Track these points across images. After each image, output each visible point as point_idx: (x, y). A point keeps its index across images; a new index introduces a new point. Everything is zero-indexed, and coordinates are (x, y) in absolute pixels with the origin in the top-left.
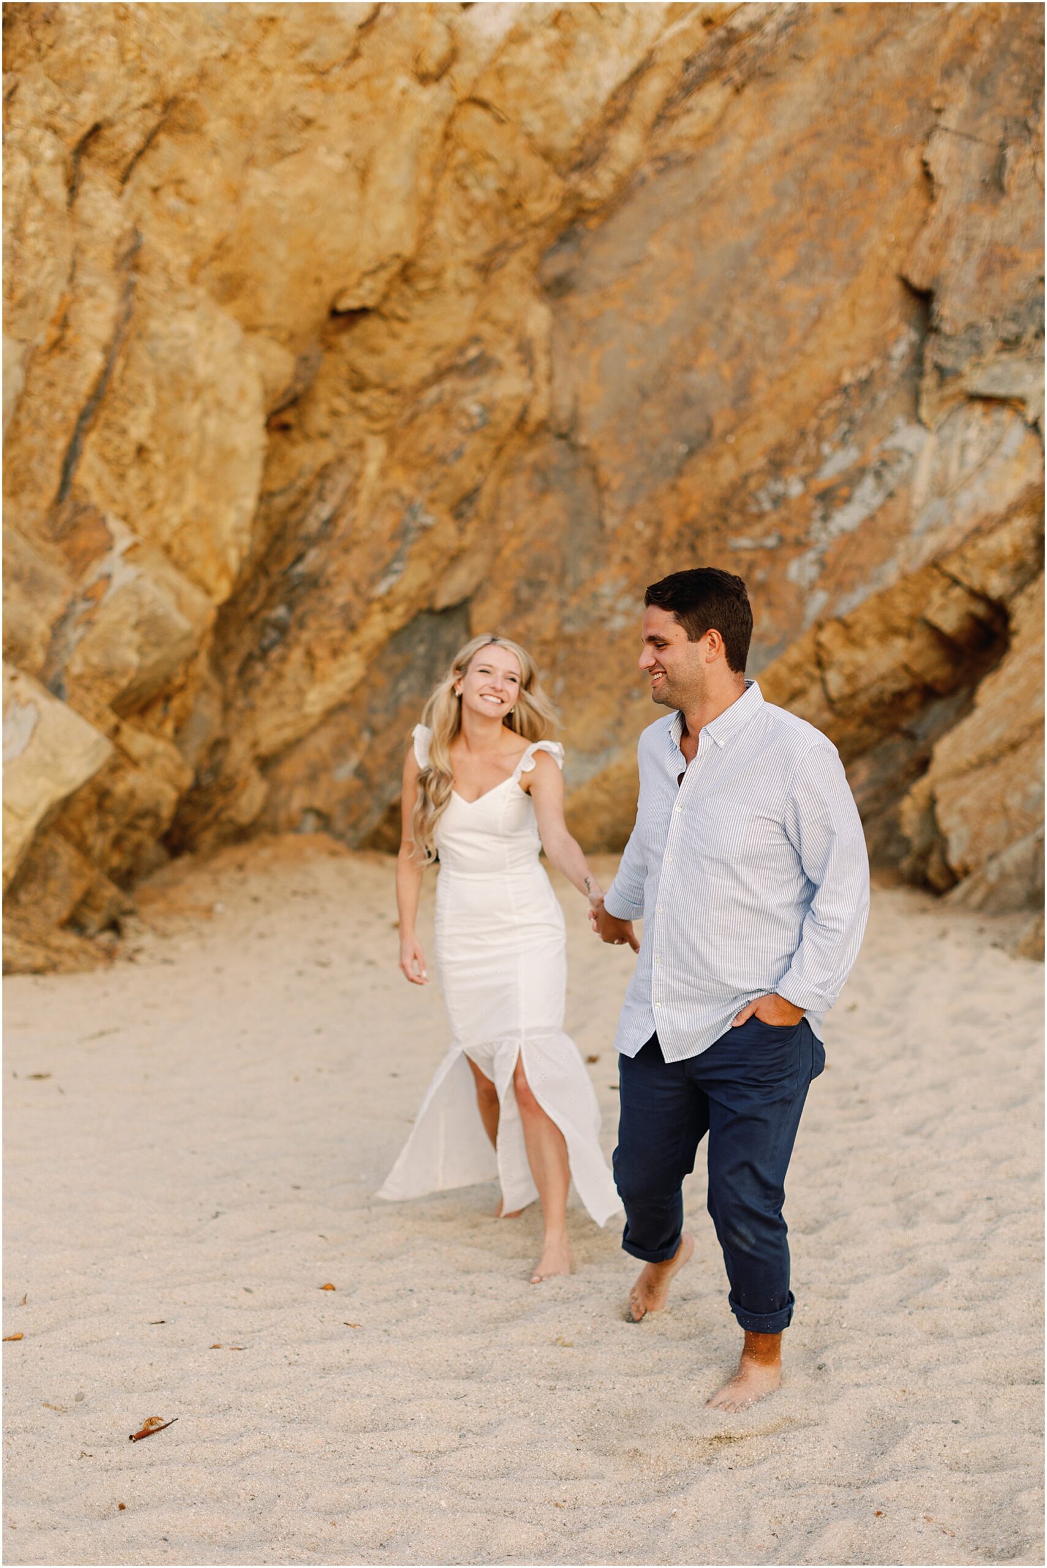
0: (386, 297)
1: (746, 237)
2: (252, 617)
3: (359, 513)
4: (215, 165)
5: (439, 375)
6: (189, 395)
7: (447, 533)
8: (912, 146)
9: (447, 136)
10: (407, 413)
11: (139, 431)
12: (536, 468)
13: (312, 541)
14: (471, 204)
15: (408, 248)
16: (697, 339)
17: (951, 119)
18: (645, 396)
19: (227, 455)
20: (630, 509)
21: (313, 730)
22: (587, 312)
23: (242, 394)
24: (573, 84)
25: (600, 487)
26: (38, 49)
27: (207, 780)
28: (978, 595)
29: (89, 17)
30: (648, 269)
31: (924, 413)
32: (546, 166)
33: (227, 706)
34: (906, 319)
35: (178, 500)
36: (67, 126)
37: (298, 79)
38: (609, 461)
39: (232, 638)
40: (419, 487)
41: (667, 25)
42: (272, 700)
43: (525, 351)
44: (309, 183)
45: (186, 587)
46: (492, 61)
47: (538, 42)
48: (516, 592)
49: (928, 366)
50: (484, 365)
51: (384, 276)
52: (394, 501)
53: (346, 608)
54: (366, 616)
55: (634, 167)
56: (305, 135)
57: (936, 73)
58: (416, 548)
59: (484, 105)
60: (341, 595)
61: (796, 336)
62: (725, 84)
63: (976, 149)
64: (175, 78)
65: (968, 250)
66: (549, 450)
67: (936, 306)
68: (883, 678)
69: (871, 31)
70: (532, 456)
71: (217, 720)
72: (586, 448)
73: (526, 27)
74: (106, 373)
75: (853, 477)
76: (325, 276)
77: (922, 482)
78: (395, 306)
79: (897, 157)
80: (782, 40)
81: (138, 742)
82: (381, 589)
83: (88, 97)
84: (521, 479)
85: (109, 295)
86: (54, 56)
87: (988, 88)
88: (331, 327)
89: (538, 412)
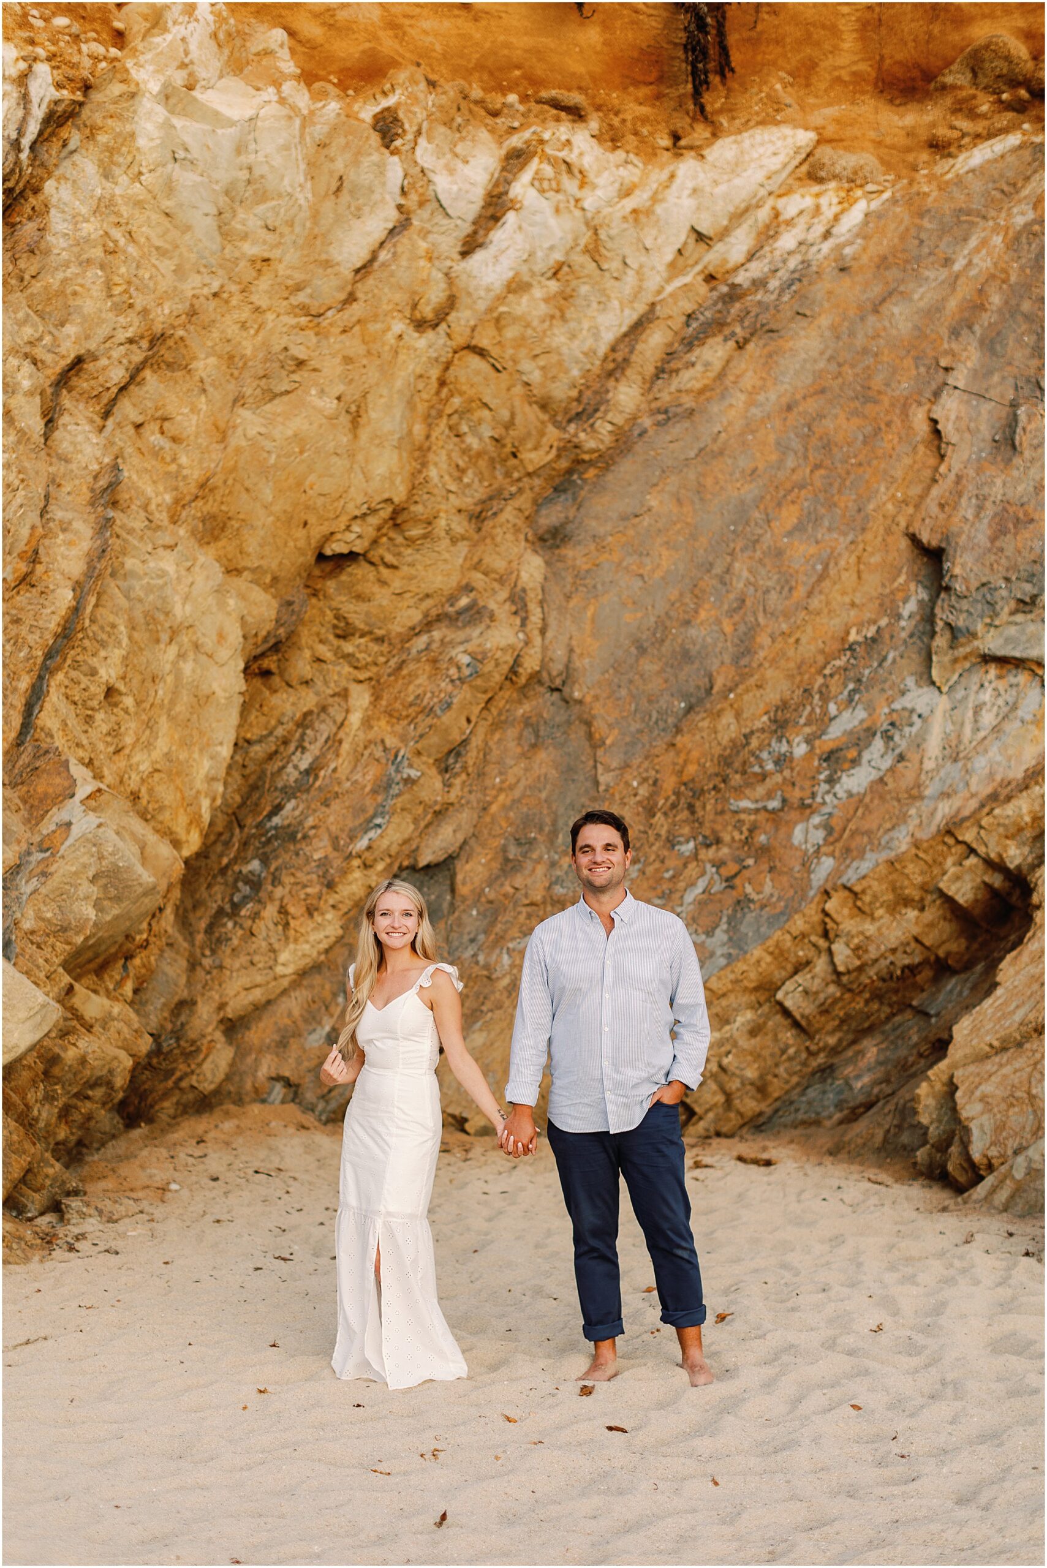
0: (375, 542)
1: (750, 491)
2: (223, 871)
3: (341, 763)
4: (202, 402)
5: (429, 624)
6: (165, 637)
7: (432, 788)
8: (920, 404)
9: (442, 383)
10: (393, 663)
11: (108, 673)
12: (527, 722)
13: (290, 793)
14: (465, 451)
15: (399, 494)
16: (697, 594)
17: (960, 378)
18: (642, 650)
19: (202, 700)
20: (626, 766)
21: (284, 992)
22: (582, 564)
23: (221, 637)
24: (573, 336)
25: (594, 743)
26: (22, 280)
27: (168, 1044)
28: (995, 865)
29: (76, 249)
30: (646, 521)
31: (935, 673)
32: (545, 417)
33: (193, 965)
34: (915, 577)
35: (149, 746)
36: (49, 358)
37: (293, 321)
38: (604, 716)
39: (203, 893)
40: (404, 739)
41: (669, 280)
42: (244, 959)
43: (518, 602)
44: (298, 424)
45: (152, 838)
46: (490, 310)
47: (538, 293)
48: (504, 849)
49: (940, 624)
50: (475, 614)
51: (374, 520)
52: (379, 753)
53: (324, 863)
54: (344, 872)
55: (634, 418)
56: (295, 377)
57: (944, 332)
58: (399, 802)
59: (481, 353)
60: (319, 849)
61: (801, 592)
62: (726, 340)
63: (986, 407)
64: (162, 315)
65: (980, 508)
66: (541, 704)
67: (947, 565)
68: (894, 951)
69: (877, 290)
70: (524, 709)
71: (183, 980)
72: (580, 702)
73: (526, 278)
74: (76, 610)
75: (862, 738)
76: (312, 520)
77: (933, 746)
78: (382, 552)
79: (905, 414)
80: (786, 298)
81: (92, 1005)
82: (362, 844)
83: (70, 329)
84: (512, 733)
85: (84, 530)
86: (37, 286)
87: (998, 347)
88: (317, 572)
89: (531, 664)
